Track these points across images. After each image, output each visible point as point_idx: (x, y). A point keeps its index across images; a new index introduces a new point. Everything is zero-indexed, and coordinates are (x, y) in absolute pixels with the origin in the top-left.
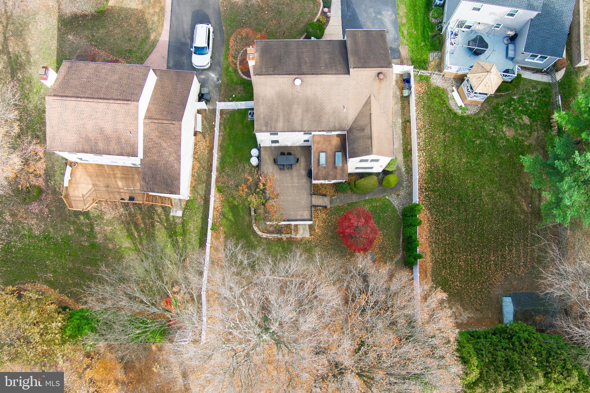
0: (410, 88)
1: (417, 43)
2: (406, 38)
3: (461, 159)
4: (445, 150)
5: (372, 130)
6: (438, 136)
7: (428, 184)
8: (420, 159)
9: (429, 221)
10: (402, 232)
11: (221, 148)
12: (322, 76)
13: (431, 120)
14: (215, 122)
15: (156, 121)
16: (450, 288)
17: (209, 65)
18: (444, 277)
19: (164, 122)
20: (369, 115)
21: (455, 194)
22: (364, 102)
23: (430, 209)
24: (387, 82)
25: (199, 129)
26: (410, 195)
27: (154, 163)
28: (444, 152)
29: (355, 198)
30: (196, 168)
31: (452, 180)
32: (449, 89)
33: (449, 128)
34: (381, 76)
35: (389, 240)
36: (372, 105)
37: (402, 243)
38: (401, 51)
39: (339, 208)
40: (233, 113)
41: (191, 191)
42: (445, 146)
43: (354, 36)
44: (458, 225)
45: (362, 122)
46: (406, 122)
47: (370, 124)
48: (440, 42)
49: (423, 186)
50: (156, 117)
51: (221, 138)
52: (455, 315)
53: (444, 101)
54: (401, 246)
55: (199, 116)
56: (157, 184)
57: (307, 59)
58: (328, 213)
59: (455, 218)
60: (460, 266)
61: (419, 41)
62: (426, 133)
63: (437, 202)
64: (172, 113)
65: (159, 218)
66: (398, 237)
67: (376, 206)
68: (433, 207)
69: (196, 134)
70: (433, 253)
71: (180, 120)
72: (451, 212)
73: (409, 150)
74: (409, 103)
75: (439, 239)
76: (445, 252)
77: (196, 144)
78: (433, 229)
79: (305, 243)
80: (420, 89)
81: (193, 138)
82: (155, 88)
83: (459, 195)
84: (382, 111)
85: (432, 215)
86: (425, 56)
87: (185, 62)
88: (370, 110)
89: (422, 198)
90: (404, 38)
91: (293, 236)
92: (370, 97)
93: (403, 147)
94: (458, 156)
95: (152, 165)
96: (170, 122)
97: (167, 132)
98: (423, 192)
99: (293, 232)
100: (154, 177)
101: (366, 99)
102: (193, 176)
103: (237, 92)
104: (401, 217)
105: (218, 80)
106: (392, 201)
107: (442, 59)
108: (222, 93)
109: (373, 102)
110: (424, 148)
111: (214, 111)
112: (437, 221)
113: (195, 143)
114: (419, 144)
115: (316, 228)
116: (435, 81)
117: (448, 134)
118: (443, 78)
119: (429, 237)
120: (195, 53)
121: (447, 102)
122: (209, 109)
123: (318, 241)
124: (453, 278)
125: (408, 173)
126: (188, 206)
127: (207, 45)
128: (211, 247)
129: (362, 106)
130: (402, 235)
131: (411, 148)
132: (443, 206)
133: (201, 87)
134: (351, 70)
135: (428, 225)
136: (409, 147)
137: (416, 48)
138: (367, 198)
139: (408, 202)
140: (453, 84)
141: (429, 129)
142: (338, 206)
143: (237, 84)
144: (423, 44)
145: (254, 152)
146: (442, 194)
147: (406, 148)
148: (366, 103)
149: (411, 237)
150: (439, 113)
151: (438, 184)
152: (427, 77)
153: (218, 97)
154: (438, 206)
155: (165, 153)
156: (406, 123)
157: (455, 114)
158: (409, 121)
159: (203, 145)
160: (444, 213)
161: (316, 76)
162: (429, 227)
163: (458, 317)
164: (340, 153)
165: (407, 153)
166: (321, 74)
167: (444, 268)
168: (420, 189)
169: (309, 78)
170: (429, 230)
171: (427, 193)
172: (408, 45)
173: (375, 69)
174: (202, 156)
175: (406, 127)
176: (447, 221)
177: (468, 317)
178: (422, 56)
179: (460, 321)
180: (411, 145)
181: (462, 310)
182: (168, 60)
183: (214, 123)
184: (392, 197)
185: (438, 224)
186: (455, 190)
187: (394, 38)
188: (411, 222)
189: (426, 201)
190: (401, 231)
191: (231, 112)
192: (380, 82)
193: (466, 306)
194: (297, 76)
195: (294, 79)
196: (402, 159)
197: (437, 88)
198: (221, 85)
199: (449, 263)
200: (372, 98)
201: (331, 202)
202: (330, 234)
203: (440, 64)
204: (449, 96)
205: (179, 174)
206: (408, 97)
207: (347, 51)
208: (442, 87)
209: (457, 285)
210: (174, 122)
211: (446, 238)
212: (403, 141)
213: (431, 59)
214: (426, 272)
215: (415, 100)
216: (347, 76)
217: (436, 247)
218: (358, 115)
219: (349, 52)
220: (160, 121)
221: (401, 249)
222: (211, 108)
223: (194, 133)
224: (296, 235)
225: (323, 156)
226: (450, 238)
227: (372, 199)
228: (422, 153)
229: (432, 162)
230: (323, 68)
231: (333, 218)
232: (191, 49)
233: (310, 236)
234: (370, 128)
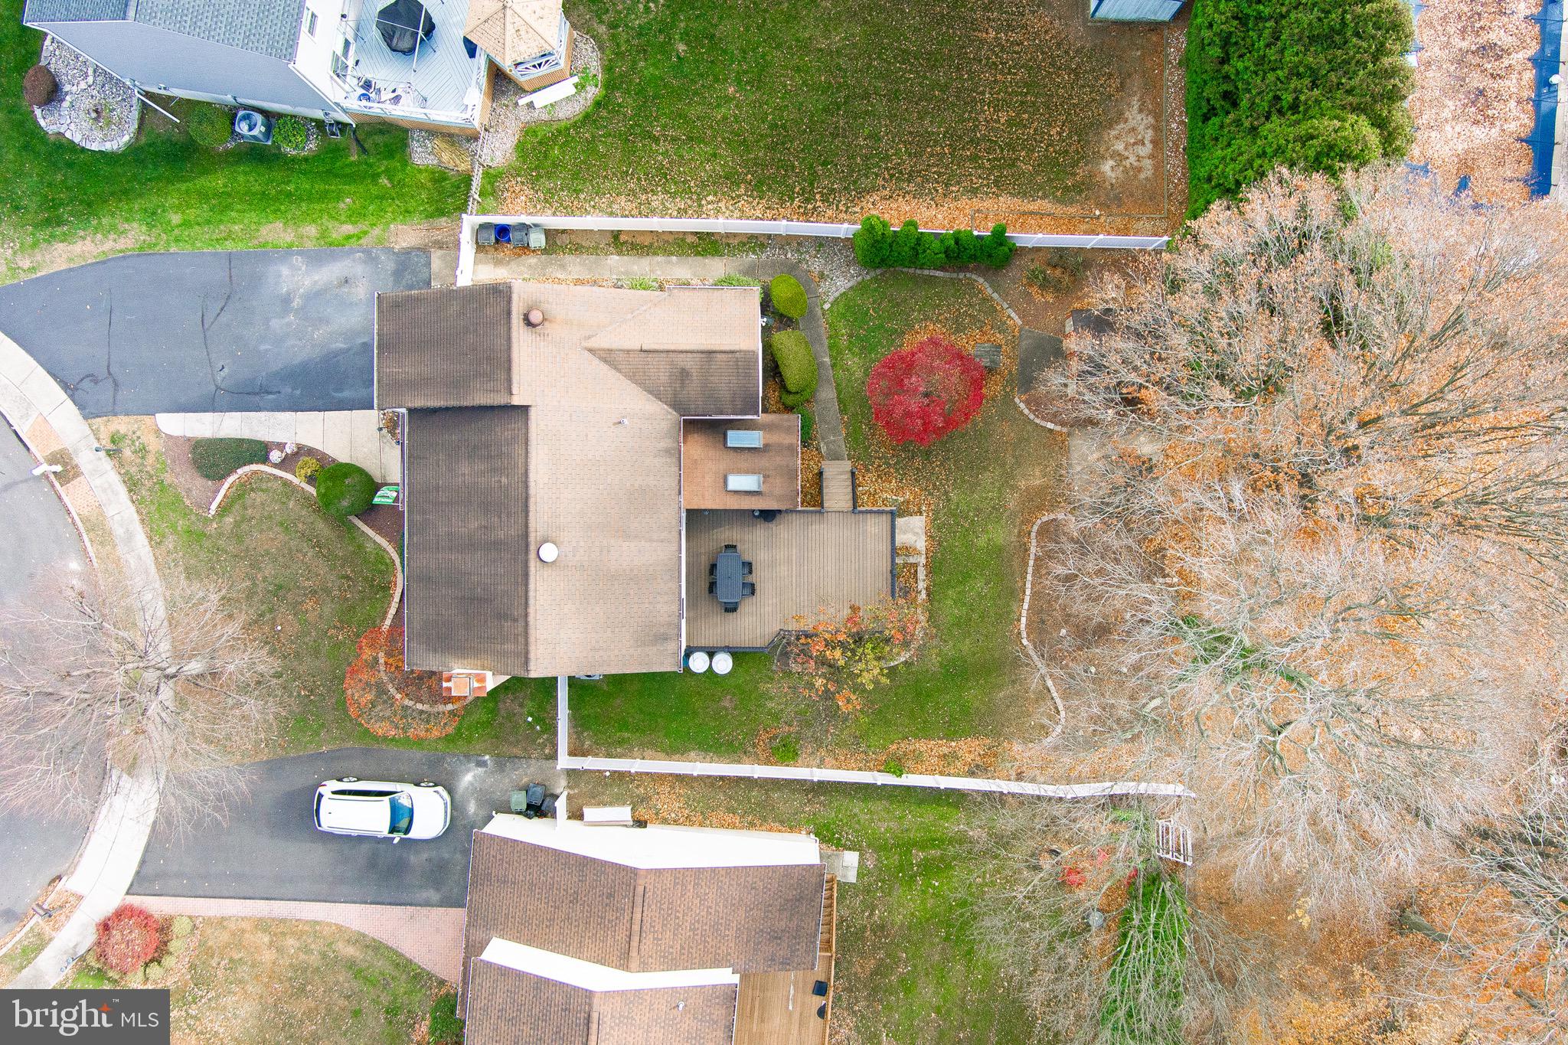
0: (525, 228)
1: (382, 198)
2: (365, 229)
3: (728, 99)
4: (701, 140)
5: (688, 348)
6: (660, 158)
7: (793, 193)
8: (724, 210)
9: (891, 197)
10: (918, 272)
11: (672, 752)
12: (532, 484)
13: (613, 174)
14: (605, 771)
15: (635, 939)
16: (1066, 152)
17: (440, 789)
18: (1039, 165)
19: (637, 916)
20: (643, 355)
21: (823, 122)
22: (604, 367)
23: (860, 193)
24: (550, 300)
25: (624, 813)
26: (821, 245)
27: (745, 937)
28: (706, 144)
29: (827, 394)
30: (729, 818)
31: (784, 127)
32: (525, 116)
33: (639, 126)
34: (536, 317)
35: (939, 305)
36: (614, 346)
37: (947, 271)
38: (404, 245)
39: (853, 437)
40: (579, 722)
41: (792, 829)
42: (690, 139)
43: (394, 387)
44: (905, 119)
45: (662, 375)
46: (617, 240)
47: (671, 355)
48: (381, 132)
49: (799, 207)
50: (621, 936)
51: (649, 752)
52: (1135, 144)
53: (559, 132)
54: (954, 275)
55: (590, 813)
56: (797, 926)
57: (474, 525)
58: (865, 467)
59: (886, 126)
60: (1010, 123)
61: (374, 190)
62: (652, 191)
63: (843, 171)
64: (610, 896)
65: (863, 912)
66: (930, 281)
67: (851, 336)
68: (855, 182)
69: (641, 823)
70: (974, 192)
71: (634, 872)
72: (869, 137)
73: (699, 238)
74: (564, 231)
75: (939, 174)
76: (974, 158)
77: (665, 821)
78: (912, 187)
79: (939, 529)
80: (523, 198)
81: (651, 829)
82: (529, 942)
83: (826, 110)
84: (630, 316)
85: (874, 189)
86: (423, 178)
87: (425, 856)
88: (628, 351)
89: (829, 212)
90: (366, 233)
91: (923, 560)
92: (590, 350)
93: (689, 255)
94: (719, 106)
95: (748, 941)
96: (639, 900)
97: (665, 906)
98: (815, 208)
99: (911, 560)
100: (775, 937)
101: (596, 361)
102: (752, 825)
103: (517, 709)
104: (878, 272)
105: (481, 764)
106: (837, 294)
107: (434, 132)
108: (516, 751)
109: (602, 342)
110: (694, 197)
111: (571, 773)
112: (891, 176)
113: (662, 823)
114: (682, 213)
115: (902, 499)
116: (498, 153)
117: (657, 131)
118: (491, 130)
119: (932, 199)
120: (407, 830)
121: (563, 124)
122: (569, 787)
123: (936, 493)
124: (1041, 142)
125: (762, 246)
126: (827, 836)
127: (386, 799)
128: (941, 773)
129: (613, 372)
130: (926, 272)
131: (692, 233)
132: (853, 157)
133: (506, 809)
134: (516, 401)
135: (901, 199)
136: (690, 239)
137: (397, 202)
138: (827, 359)
139: (840, 250)
140: (510, 104)
141: (639, 179)
142: (846, 438)
143: (495, 712)
144: (384, 181)
145: (699, 663)
146: (821, 156)
147: (692, 246)
148: (605, 361)
149: (947, 251)
150: (595, 151)
151: (793, 167)
152: (486, 174)
153: (533, 762)
154: (853, 171)
155: (720, 910)
156: (622, 244)
157: (598, 104)
158: (616, 235)
159: (666, 801)
160: (873, 156)
161: (532, 501)
162: (907, 198)
163: (1140, 137)
164: (730, 433)
165: (707, 244)
166: (527, 487)
167: (1013, 165)
168: (806, 216)
169: (539, 520)
170: (914, 198)
171: (818, 197)
172: (388, 224)
173: (514, 334)
174: (699, 803)
175: (632, 244)
176: (892, 148)
177: (1141, 111)
178: (423, 186)
179: (1150, 133)
180: (685, 233)
181: (1122, 125)
182: (420, 905)
183: (608, 774)
184: (826, 294)
185: (901, 172)
186: (811, 120)
187: (365, 262)
188: (906, 249)
189: (839, 202)
190: (914, 273)
191: (575, 727)
192: (550, 322)
193: (1112, 114)
194: (532, 555)
195: (539, 563)
196: (725, 260)
197: (520, 147)
198: (498, 755)
199: (1002, 150)
200: (593, 343)
201: (836, 457)
202: (918, 462)
203: (450, 135)
204: (545, 117)
205: (774, 869)
206: (550, 234)
207: (447, 409)
208: (517, 137)
209: (1059, 134)
210: (640, 890)
211: (938, 155)
212: (672, 254)
213: (432, 161)
214: (1024, 214)
215: (554, 214)
216: (533, 413)
217: (958, 183)
218: (640, 384)
219: (452, 403)
220: (636, 928)
221: (961, 276)
222: (563, 782)
223: (639, 826)
224: (919, 553)
225: (737, 482)
226: (936, 141)
227: (830, 348)
228: (709, 203)
229: (731, 179)
230: (504, 480)
231: (876, 452)
232: (396, 841)
233: (921, 514)
234: (682, 355)
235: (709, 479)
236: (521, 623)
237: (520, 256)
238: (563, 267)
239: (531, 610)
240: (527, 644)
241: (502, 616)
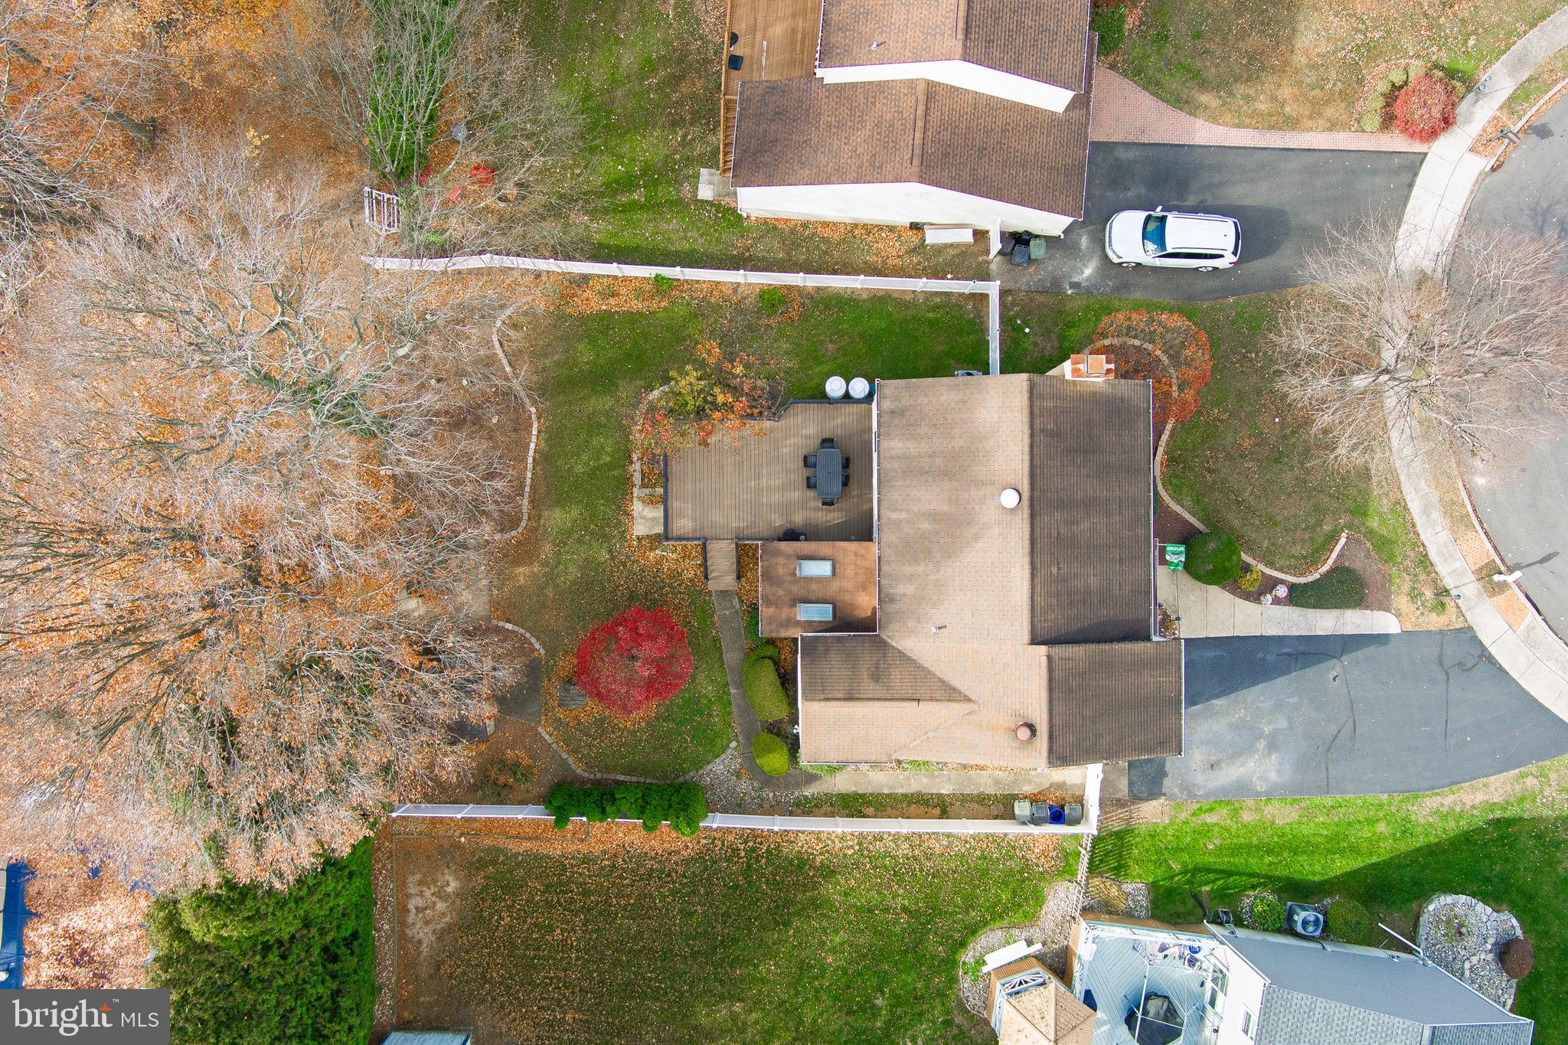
0: (1035, 821)
1: (1178, 850)
2: (1194, 819)
3: (834, 951)
4: (859, 910)
5: (872, 703)
6: (901, 891)
7: (767, 857)
8: (837, 840)
9: (670, 854)
10: (642, 780)
11: (882, 299)
12: (1027, 566)
13: (947, 875)
14: (951, 279)
15: (920, 112)
16: (494, 900)
17: (1116, 260)
18: (522, 887)
19: (918, 135)
20: (917, 696)
21: (738, 928)
22: (955, 683)
23: (700, 858)
24: (1009, 750)
25: (932, 237)
26: (739, 805)
27: (811, 115)
28: (855, 906)
29: (732, 656)
30: (827, 233)
31: (777, 924)
32: (1036, 933)
33: (921, 924)
34: (1024, 733)
35: (621, 746)
36: (946, 704)
37: (613, 780)
38: (1154, 803)
39: (705, 612)
40: (980, 327)
41: (765, 221)
42: (870, 911)
43: (1162, 662)
44: (656, 932)
45: (898, 677)
46: (941, 807)
47: (888, 696)
48: (1178, 915)
49: (761, 843)
50: (934, 116)
51: (908, 298)
52: (426, 908)
53: (1001, 917)
54: (606, 776)
55: (967, 237)
56: (759, 125)
57: (1084, 526)
58: (694, 585)
59: (674, 925)
60: (551, 929)
61: (1185, 857)
62: (908, 859)
63: (718, 879)
64: (946, 155)
65: (693, 139)
66: (630, 770)
67: (710, 715)
68: (706, 869)
69: (916, 227)
70: (587, 860)
71: (923, 180)
72: (690, 914)
73: (861, 812)
74: (996, 817)
75: (621, 877)
76: (586, 893)
77: (891, 229)
78: (649, 864)
79: (619, 523)
80: (1036, 851)
81: (906, 221)
82: (1027, 108)
83: (735, 940)
84: (931, 735)
85: (687, 862)
86: (1136, 870)
87: (1130, 194)
88: (932, 699)
89: (731, 838)
90: (1194, 814)
91: (636, 491)
92: (969, 700)
93: (872, 794)
94: (842, 944)
95: (808, 110)
96: (918, 151)
97: (891, 144)
98: (746, 842)
99: (647, 491)
100: (779, 114)
101: (963, 689)
102: (805, 225)
103: (1039, 340)
104: (681, 779)
105: (1075, 285)
106: (723, 756)
107: (1127, 916)
108: (1037, 297)
109: (958, 709)
110: (866, 853)
111: (986, 277)
112: (669, 875)
113: (894, 227)
114: (878, 837)
115: (657, 552)
116: (1062, 895)
117: (904, 919)
118: (1069, 918)
119: (629, 852)
120: (1148, 219)
121: (997, 925)
122: (988, 263)
123: (623, 558)
124: (519, 910)
125: (798, 804)
126: (727, 214)
127: (1169, 250)
128: (616, 278)
129: (946, 679)
130: (634, 779)
131: (869, 817)
132: (707, 893)
133: (1050, 241)
134: (1043, 650)
135: (660, 852)
136: (871, 810)
137: (1162, 845)
138: (733, 691)
139: (721, 800)
140: (1049, 945)
141: (921, 870)
142: (714, 612)
143: (1062, 338)
144: (1176, 867)
145: (859, 387)
146: (740, 895)
147: (868, 803)
148: (954, 689)
149: (614, 801)
150: (965, 898)
151: (767, 882)
152: (1074, 874)
153: (1024, 287)
154: (707, 879)
155: (836, 141)
156: (938, 805)
157: (963, 944)
158: (944, 814)
159: (891, 249)
160: (688, 895)
161: (1027, 550)
162: (653, 853)
163: (421, 915)
164: (830, 618)
165: (853, 805)
166: (1033, 564)
167: (547, 886)
168: (754, 834)
169: (1020, 531)
170: (646, 853)
171: (743, 854)
172: (1171, 823)
173: (1045, 716)
174: (859, 247)
175: (928, 806)
176: (669, 903)
177: (420, 942)
178: (1137, 861)
179: (410, 919)
180: (875, 817)
181: (439, 927)
182: (1134, 144)
183: (949, 276)
184: (734, 757)
185: (660, 878)
186: (750, 931)
187: (1194, 785)
188: (654, 803)
189: (721, 849)
190: (646, 778)
191: (982, 323)
192: (1009, 729)
193: (448, 938)
194: (1026, 495)
195: (1020, 488)
196: (836, 791)
197: (1039, 899)
198: (1058, 294)
199: (558, 901)
200: (966, 707)
201: (723, 593)
202: (641, 589)
203: (1110, 913)
204: (1015, 932)
205: (782, 183)
206: (1009, 815)
207: (1112, 641)
208: (1043, 912)
209: (501, 918)
210: (916, 162)
211: (623, 896)
212: (887, 795)
213: (1128, 887)
214: (536, 838)
215: (1006, 835)
216: (1026, 636)
217: (602, 868)
218: (920, 667)
219: (1106, 647)
220: (920, 124)
221: (599, 776)
222: (993, 267)
223: (917, 224)
224: (639, 498)
225: (823, 569)
226: (625, 910)
227: (730, 703)
228: (852, 847)
229: (829, 872)
230: (1055, 570)
231: (683, 600)
232: (1160, 208)
233: (638, 538)
234: (879, 696)
235: (850, 571)
236: (1037, 427)
237: (1040, 793)
238: (997, 782)
239: (1027, 441)
240: (1031, 407)
241: (1057, 434)
